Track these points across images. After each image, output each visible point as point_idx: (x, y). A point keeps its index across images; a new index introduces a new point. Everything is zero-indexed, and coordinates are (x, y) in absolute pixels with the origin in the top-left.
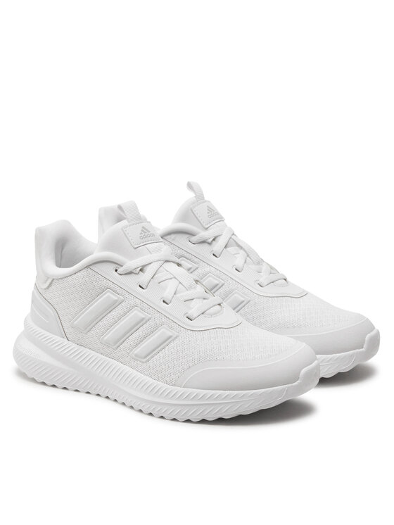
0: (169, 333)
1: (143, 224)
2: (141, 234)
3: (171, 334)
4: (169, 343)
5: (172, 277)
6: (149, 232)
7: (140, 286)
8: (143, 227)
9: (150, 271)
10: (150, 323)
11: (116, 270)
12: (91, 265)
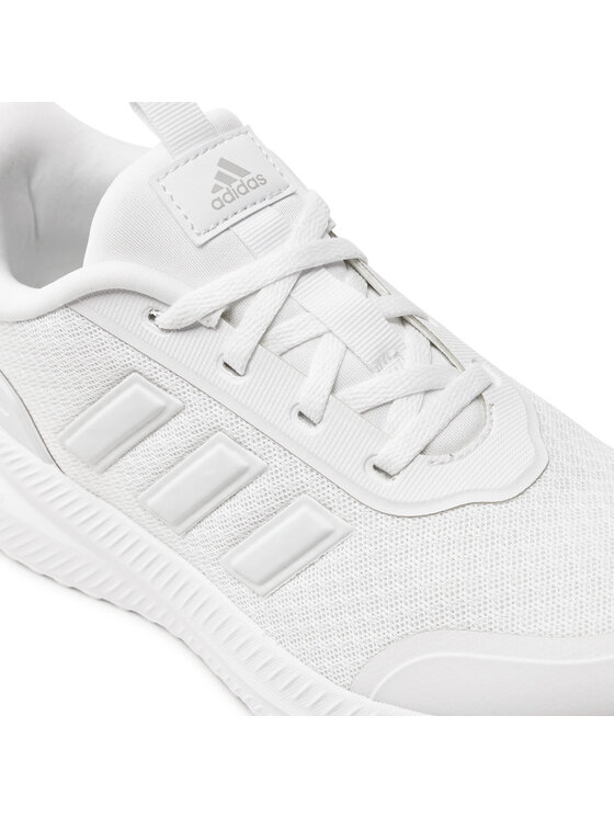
0: (322, 522)
1: (223, 151)
2: (216, 189)
3: (328, 526)
4: (327, 551)
5: (322, 329)
6: (242, 172)
7: (226, 365)
8: (223, 163)
9: (252, 318)
10: (264, 483)
11: (152, 317)
12: (75, 302)
